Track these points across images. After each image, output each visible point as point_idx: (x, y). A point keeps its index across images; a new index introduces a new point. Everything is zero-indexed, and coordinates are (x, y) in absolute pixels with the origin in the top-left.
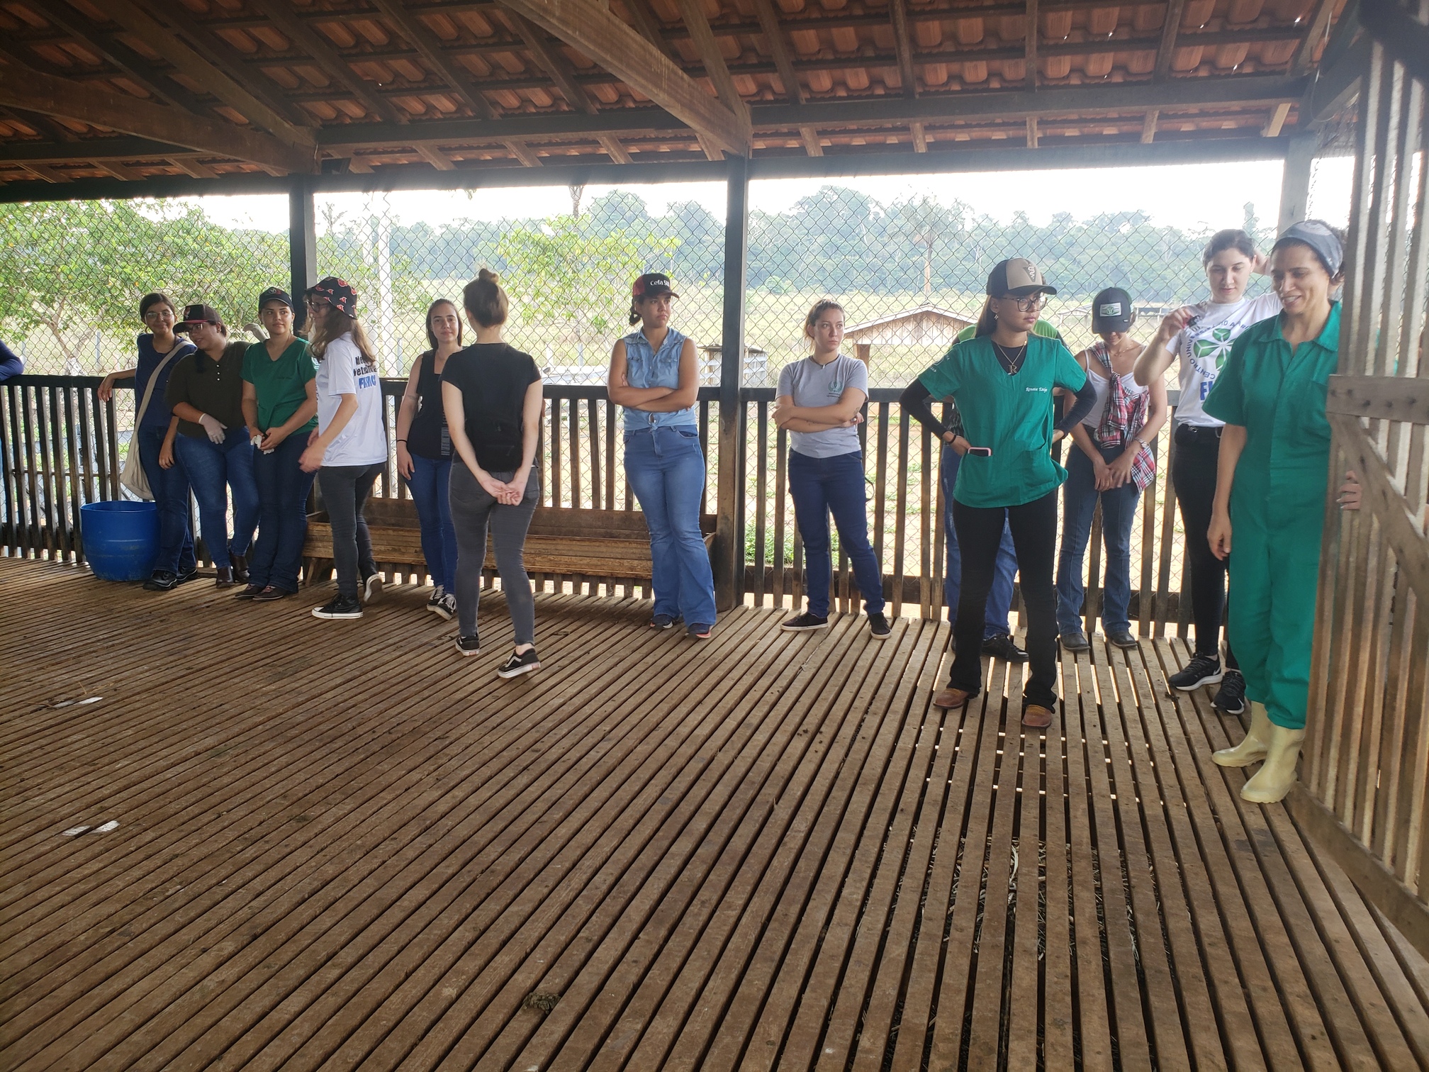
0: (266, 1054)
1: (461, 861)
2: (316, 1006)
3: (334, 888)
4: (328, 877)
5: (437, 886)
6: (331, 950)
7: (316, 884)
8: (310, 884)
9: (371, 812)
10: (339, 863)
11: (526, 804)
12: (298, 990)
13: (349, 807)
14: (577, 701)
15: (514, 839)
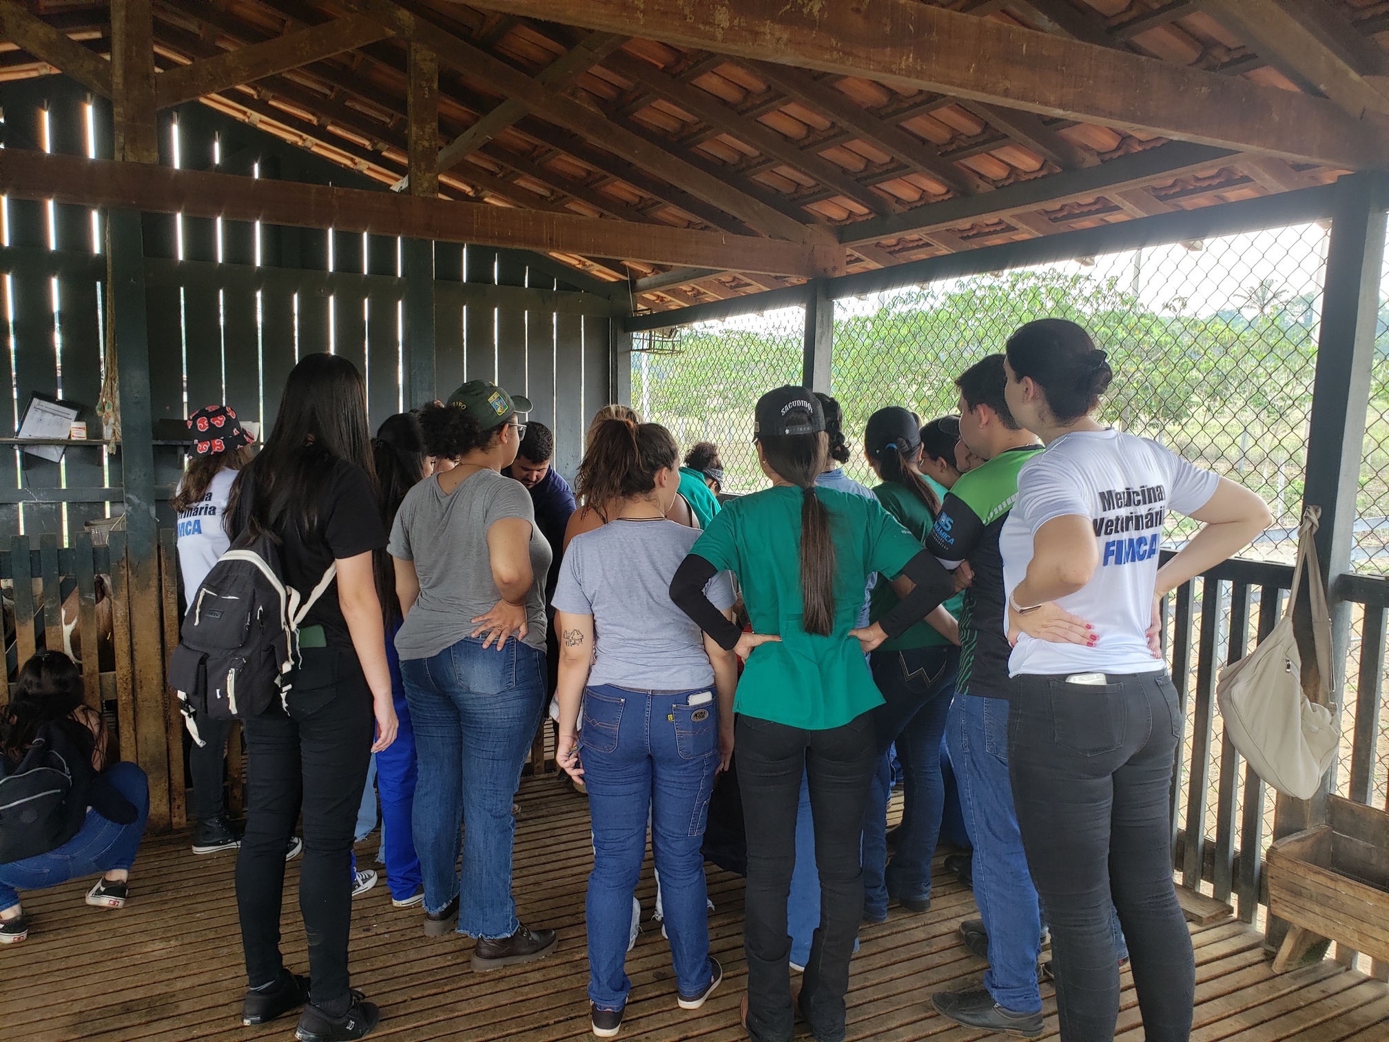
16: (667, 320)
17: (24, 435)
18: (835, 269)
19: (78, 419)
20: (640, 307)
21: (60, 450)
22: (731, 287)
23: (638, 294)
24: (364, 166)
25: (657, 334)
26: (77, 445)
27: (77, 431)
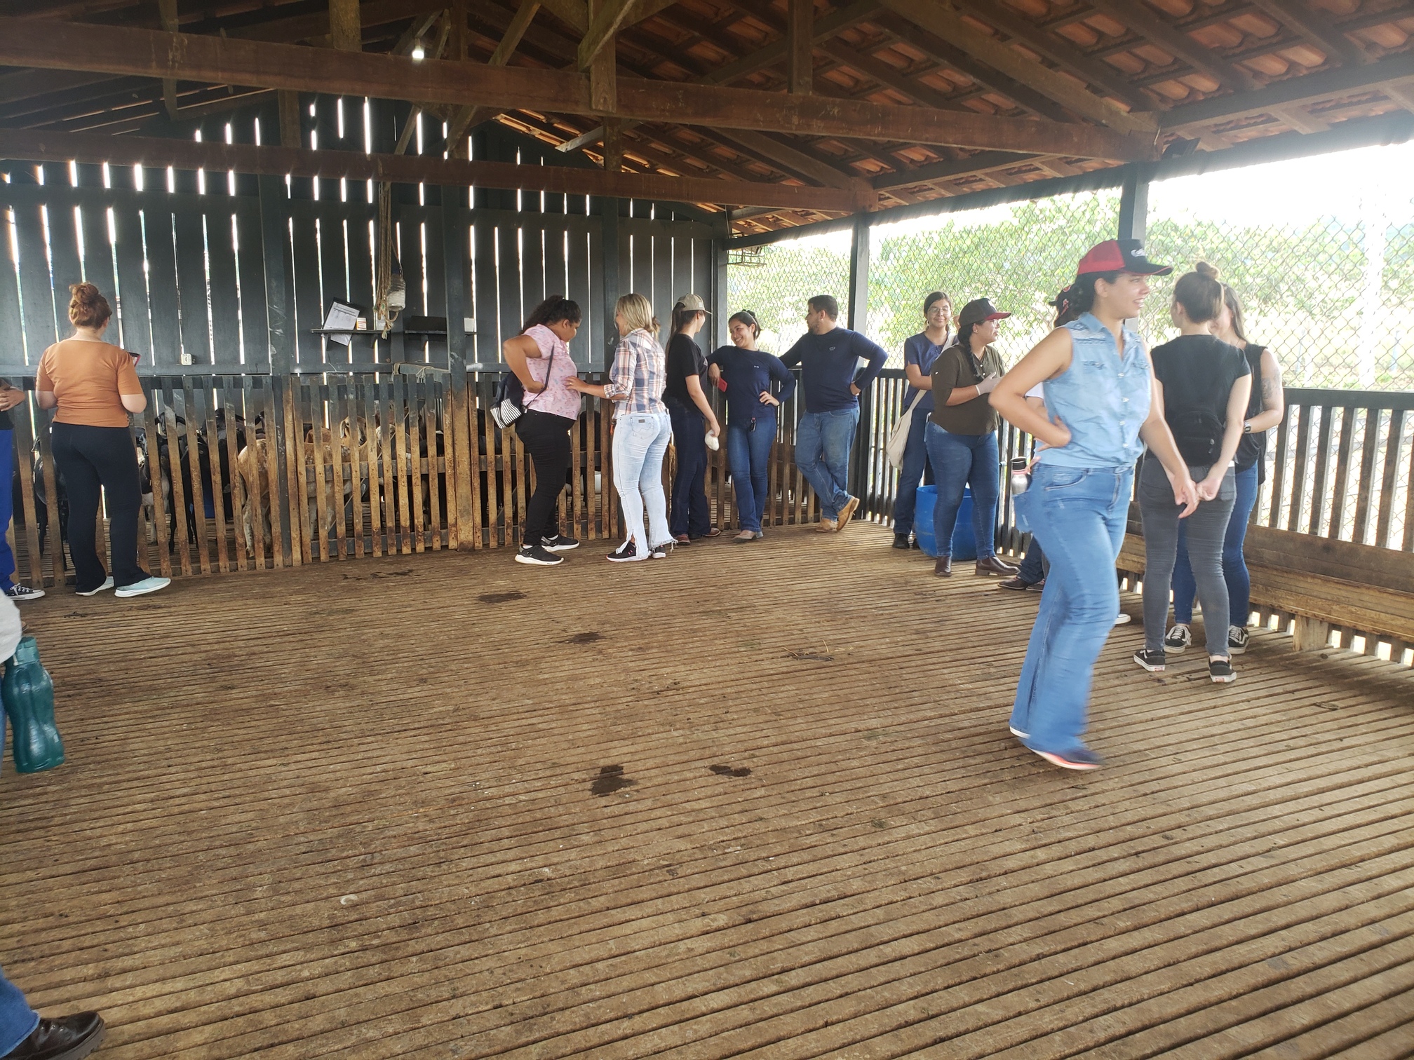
0: (659, 1035)
1: (977, 930)
2: (729, 1013)
3: (844, 905)
4: (849, 891)
5: (932, 945)
6: (787, 965)
7: (834, 894)
8: (828, 891)
9: (942, 841)
10: (869, 882)
11: (1102, 895)
12: (731, 989)
13: (927, 829)
14: (1273, 795)
15: (1052, 929)
16: (756, 241)
17: (327, 327)
18: (871, 206)
19: (360, 316)
20: (734, 231)
21: (349, 337)
22: (802, 216)
23: (733, 222)
24: (537, 132)
25: (747, 251)
26: (362, 333)
27: (362, 325)
